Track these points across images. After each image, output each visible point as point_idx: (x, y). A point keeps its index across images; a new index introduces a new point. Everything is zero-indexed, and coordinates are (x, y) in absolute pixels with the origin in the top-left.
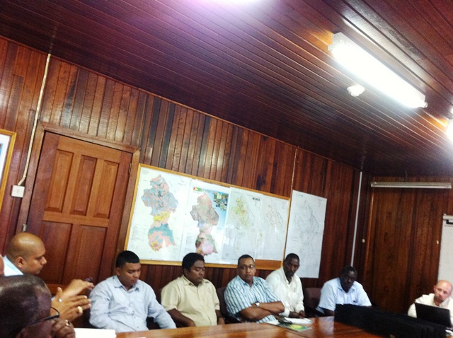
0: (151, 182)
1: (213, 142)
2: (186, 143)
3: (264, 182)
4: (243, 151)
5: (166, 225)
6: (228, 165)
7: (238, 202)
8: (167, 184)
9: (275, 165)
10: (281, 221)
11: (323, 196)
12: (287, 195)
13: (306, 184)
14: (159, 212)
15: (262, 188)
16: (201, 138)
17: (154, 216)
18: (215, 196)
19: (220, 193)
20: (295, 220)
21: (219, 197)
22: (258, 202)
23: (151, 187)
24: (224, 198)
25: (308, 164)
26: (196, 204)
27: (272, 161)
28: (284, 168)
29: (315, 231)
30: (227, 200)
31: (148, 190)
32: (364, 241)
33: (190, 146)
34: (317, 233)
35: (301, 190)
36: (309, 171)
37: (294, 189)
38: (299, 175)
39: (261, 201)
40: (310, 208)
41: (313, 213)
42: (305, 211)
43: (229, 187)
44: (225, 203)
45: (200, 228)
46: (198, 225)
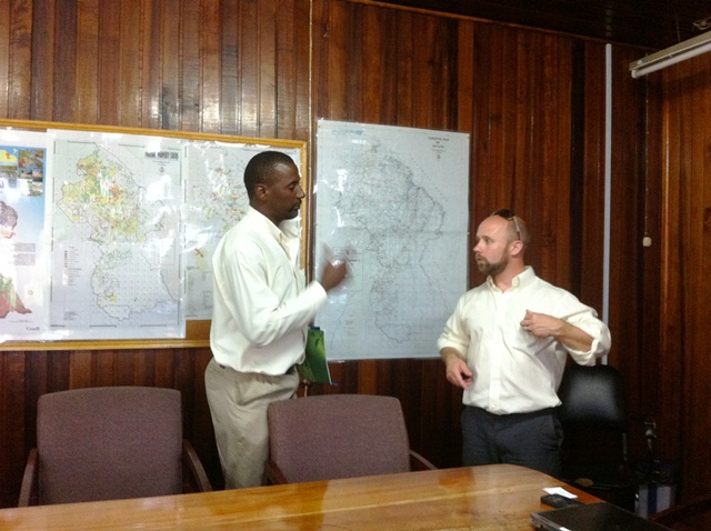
7: (89, 167)
11: (453, 127)
12: (296, 137)
21: (8, 160)
22: (172, 163)
24: (29, 162)
29: (433, 228)
30: (40, 167)
32: (647, 241)
34: (439, 233)
37: (322, 114)
39: (184, 160)
40: (399, 165)
41: (416, 179)
42: (379, 176)
43: (45, 130)
44: (36, 174)
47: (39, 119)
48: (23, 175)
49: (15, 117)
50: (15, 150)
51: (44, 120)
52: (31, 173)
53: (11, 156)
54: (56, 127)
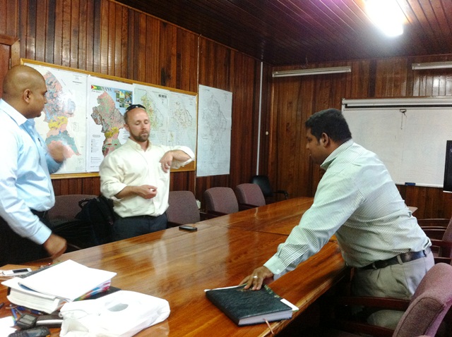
1: (106, 29)
2: (75, 31)
3: (169, 76)
4: (142, 40)
5: (66, 133)
6: (127, 57)
7: (144, 100)
8: (59, 83)
9: (179, 56)
10: (190, 119)
11: (229, 91)
12: (194, 91)
13: (211, 77)
14: (54, 117)
15: (168, 84)
16: (92, 24)
17: (49, 122)
18: (118, 95)
19: (122, 91)
20: (203, 118)
21: (122, 96)
22: (165, 100)
24: (128, 97)
25: (212, 55)
26: (97, 105)
27: (174, 51)
28: (187, 59)
29: (224, 127)
30: (131, 98)
33: (81, 34)
34: (225, 129)
35: (207, 84)
36: (213, 63)
37: (200, 83)
38: (203, 67)
39: (168, 98)
40: (217, 103)
41: (221, 109)
42: (212, 107)
43: (132, 84)
44: (130, 102)
45: (105, 132)
46: (103, 130)
47: (130, 79)
48: (126, 102)
50: (124, 91)
53: (123, 94)
54: (135, 83)
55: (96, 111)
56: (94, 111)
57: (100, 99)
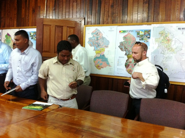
0: (92, 33)
2: (112, 6)
5: (104, 55)
7: (162, 34)
8: (101, 33)
17: (96, 51)
18: (138, 33)
23: (92, 36)
24: (147, 34)
26: (123, 41)
30: (149, 34)
31: (91, 38)
33: (115, 6)
43: (151, 25)
44: (148, 36)
45: (127, 55)
46: (126, 54)
47: (150, 22)
48: (145, 37)
49: (144, 22)
50: (143, 31)
51: (151, 22)
52: (147, 36)
53: (142, 32)
54: (154, 24)
55: (122, 44)
56: (120, 44)
57: (125, 37)
